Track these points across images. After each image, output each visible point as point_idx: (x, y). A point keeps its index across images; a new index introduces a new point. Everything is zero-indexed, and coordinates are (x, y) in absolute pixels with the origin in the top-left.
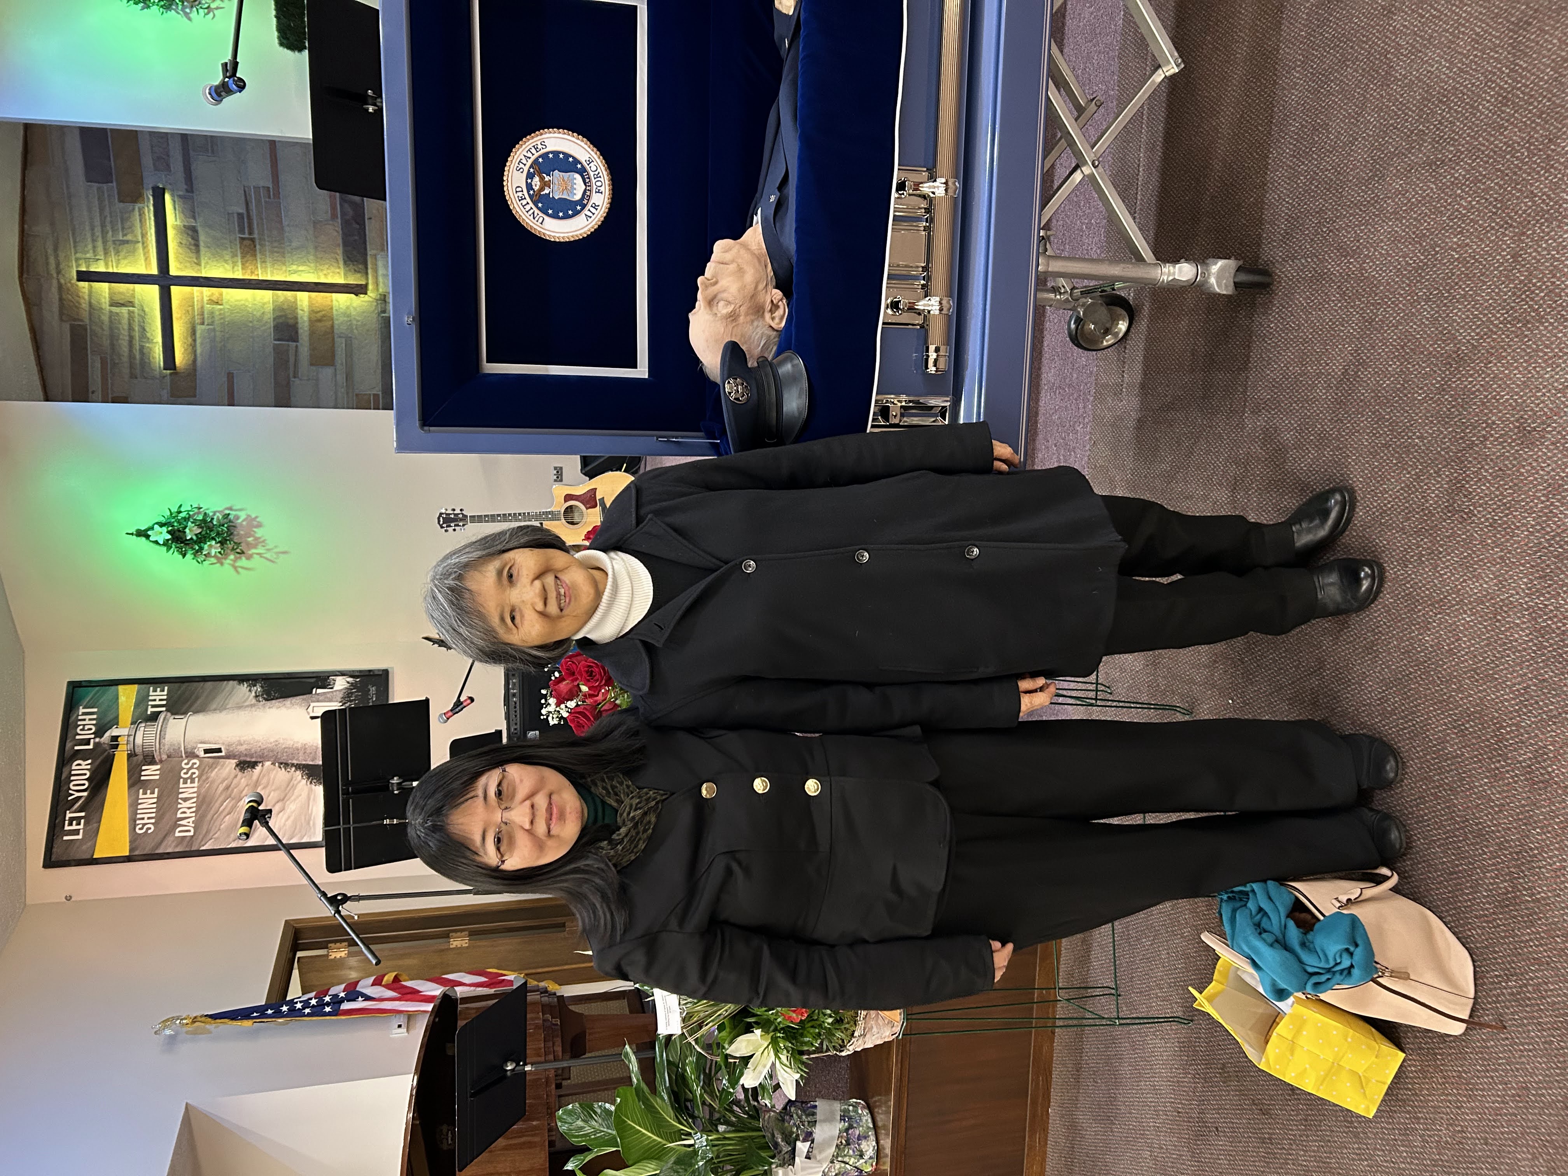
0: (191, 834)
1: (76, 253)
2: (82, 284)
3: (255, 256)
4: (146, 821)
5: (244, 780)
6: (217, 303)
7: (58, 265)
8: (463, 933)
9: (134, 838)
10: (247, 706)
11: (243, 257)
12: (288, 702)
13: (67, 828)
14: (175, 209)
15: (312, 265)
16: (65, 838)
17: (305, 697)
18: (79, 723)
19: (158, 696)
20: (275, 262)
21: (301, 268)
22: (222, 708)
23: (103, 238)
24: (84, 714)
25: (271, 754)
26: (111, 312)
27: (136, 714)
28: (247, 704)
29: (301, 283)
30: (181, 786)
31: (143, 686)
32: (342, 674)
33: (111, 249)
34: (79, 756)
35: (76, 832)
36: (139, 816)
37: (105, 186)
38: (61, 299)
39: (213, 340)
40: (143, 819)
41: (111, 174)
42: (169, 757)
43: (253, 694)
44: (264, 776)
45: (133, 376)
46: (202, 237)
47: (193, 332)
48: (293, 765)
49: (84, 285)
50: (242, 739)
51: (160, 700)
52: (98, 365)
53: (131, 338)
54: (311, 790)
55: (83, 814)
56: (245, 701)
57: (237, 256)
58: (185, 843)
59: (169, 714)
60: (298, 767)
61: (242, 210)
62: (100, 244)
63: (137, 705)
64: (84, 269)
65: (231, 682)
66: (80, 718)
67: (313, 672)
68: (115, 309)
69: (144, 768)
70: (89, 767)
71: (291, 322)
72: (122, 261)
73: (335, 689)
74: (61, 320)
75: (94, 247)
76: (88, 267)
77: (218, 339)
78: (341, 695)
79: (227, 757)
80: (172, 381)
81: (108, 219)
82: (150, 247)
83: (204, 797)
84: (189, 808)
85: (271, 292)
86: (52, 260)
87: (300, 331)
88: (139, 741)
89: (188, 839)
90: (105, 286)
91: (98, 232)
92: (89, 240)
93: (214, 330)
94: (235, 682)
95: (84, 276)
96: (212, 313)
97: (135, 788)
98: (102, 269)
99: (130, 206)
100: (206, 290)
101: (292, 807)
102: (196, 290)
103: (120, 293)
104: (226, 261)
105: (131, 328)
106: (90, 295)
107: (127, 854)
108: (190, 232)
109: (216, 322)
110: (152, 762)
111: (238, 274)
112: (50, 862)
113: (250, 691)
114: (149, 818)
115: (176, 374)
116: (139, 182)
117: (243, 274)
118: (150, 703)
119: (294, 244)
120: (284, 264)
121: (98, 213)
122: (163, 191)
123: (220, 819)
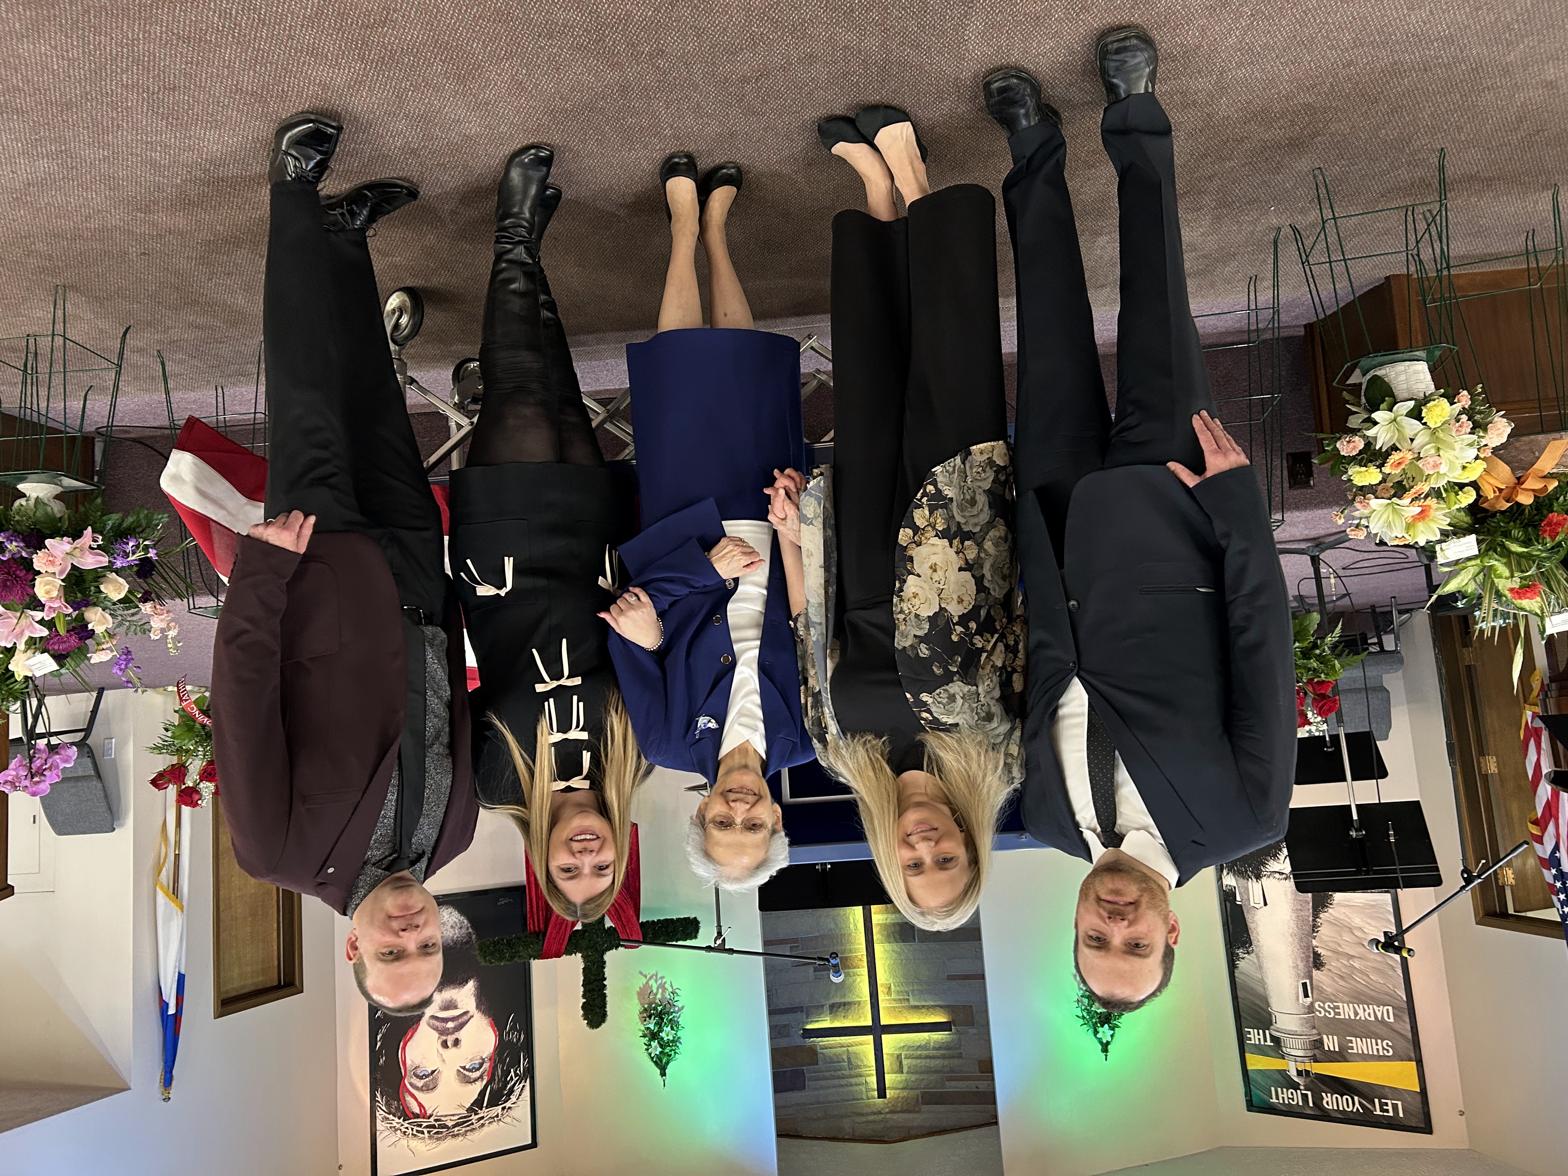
0: (1390, 1008)
1: (862, 1099)
2: (888, 1096)
3: (847, 957)
4: (1380, 1047)
5: (1332, 963)
6: (890, 988)
7: (874, 1113)
8: (1481, 760)
9: (1397, 1057)
10: (1258, 960)
11: (849, 968)
12: (1251, 925)
13: (1391, 1114)
14: (817, 1021)
16: (1401, 1115)
17: (1245, 911)
18: (1287, 1102)
19: (1255, 1036)
20: (849, 942)
21: (852, 920)
22: (1263, 983)
23: (848, 1078)
24: (1277, 1098)
25: (1305, 940)
26: (908, 1073)
27: (1273, 1054)
28: (1256, 961)
29: (865, 920)
30: (1342, 1017)
31: (1246, 1048)
32: (1220, 879)
33: (856, 1071)
34: (1318, 1102)
35: (1395, 1107)
36: (1375, 1053)
37: (807, 1075)
38: (902, 1111)
39: (921, 992)
40: (1378, 1049)
41: (796, 1071)
42: (1314, 1028)
43: (1246, 955)
44: (1327, 946)
45: (960, 1056)
46: (838, 1000)
47: (916, 1007)
48: (1313, 920)
49: (889, 1093)
50: (1292, 965)
51: (1259, 1034)
52: (953, 1083)
53: (927, 1057)
54: (1339, 904)
55: (1376, 1101)
56: (1254, 963)
57: (849, 973)
58: (1400, 1014)
59: (1272, 1027)
60: (1316, 916)
61: (811, 969)
62: (853, 1080)
63: (1266, 1054)
64: (876, 1093)
65: (1236, 974)
66: (1281, 1102)
67: (1221, 904)
68: (905, 1069)
69: (1326, 1048)
70: (1329, 1095)
71: (898, 928)
72: (865, 1063)
73: (1235, 884)
74: (919, 1112)
75: (856, 1085)
76: (874, 1090)
77: (920, 988)
78: (1241, 880)
79: (1311, 978)
80: (961, 1025)
81: (833, 1073)
82: (850, 1041)
83: (1353, 997)
84: (1364, 1010)
85: (875, 944)
86: (871, 1118)
88: (1300, 1053)
89: (1396, 1011)
90: (888, 1077)
91: (844, 1082)
92: (851, 1088)
93: (913, 991)
94: (1236, 971)
95: (882, 1093)
96: (898, 993)
97: (1348, 1057)
98: (874, 1079)
99: (820, 1056)
100: (881, 997)
101: (1357, 921)
102: (882, 1005)
103: (891, 1065)
104: (854, 981)
105: (919, 1057)
106: (896, 1089)
107: (1414, 1063)
108: (835, 1009)
109: (906, 989)
110: (1321, 1042)
111: (864, 971)
112: (1427, 1128)
113: (1243, 958)
114: (1377, 1045)
115: (954, 1021)
116: (801, 1048)
117: (863, 967)
118: (1262, 1043)
119: (832, 926)
120: (850, 934)
121: (829, 1082)
122: (805, 1030)
123: (1374, 984)
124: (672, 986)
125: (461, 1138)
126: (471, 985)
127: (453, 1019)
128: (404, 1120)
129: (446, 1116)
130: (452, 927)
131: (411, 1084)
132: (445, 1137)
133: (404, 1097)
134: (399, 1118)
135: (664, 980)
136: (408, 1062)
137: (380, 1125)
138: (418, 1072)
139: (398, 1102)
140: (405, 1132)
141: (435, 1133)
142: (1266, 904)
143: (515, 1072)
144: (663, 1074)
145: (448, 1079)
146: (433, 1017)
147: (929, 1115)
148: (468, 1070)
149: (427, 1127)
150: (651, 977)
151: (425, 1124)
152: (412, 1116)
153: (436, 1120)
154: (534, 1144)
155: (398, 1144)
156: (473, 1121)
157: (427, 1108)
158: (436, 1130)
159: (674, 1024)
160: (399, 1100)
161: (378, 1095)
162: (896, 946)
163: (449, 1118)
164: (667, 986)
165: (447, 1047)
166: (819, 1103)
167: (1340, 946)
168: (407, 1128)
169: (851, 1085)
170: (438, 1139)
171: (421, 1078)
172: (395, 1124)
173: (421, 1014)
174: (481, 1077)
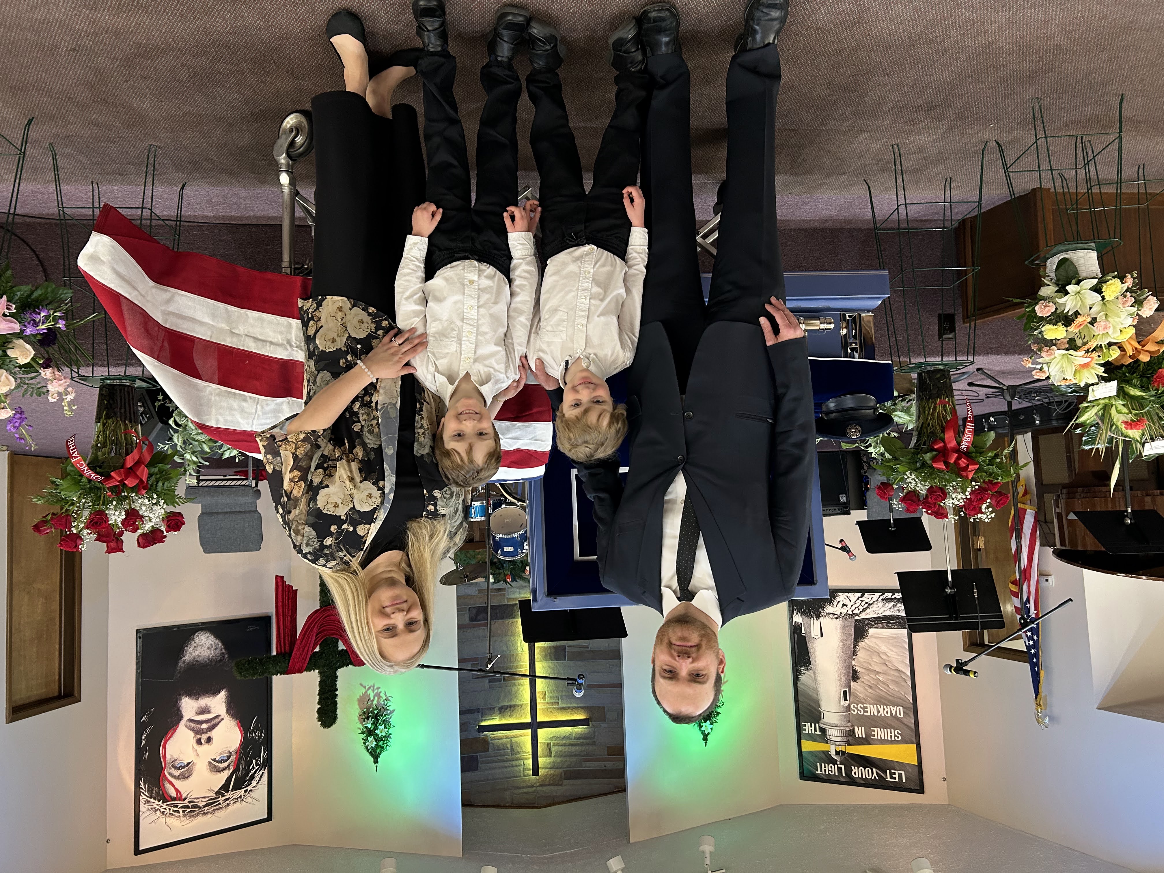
0: (901, 708)
1: (520, 776)
2: (540, 774)
3: (515, 672)
4: (893, 735)
5: (865, 677)
6: (545, 694)
7: (529, 787)
8: (974, 539)
9: (904, 741)
10: (814, 675)
11: (516, 680)
12: (811, 651)
13: (897, 780)
14: (489, 719)
15: (517, 638)
16: (904, 781)
17: (807, 641)
18: (827, 773)
19: (808, 728)
20: (517, 660)
21: (519, 644)
22: (816, 691)
23: (510, 761)
24: (821, 770)
25: (847, 661)
26: (555, 756)
27: (820, 740)
28: (813, 675)
30: (869, 714)
31: (802, 737)
32: (791, 617)
33: (517, 756)
34: (849, 773)
35: (900, 775)
36: (889, 739)
37: (480, 760)
38: (549, 785)
39: (568, 697)
40: (891, 736)
41: (474, 756)
42: (849, 722)
43: (806, 672)
44: (862, 665)
45: (594, 744)
46: (505, 703)
47: (563, 709)
48: (854, 647)
49: (541, 772)
50: (837, 678)
51: (811, 727)
52: (588, 764)
53: (570, 745)
54: (872, 637)
55: (888, 771)
56: (811, 677)
57: (515, 683)
58: (907, 712)
59: (821, 721)
60: (856, 644)
61: (487, 681)
62: (514, 763)
63: (815, 740)
64: (531, 772)
65: (798, 685)
66: (824, 773)
67: (791, 635)
68: (553, 754)
69: (857, 736)
70: (856, 768)
71: (553, 650)
72: (524, 750)
73: (801, 622)
74: (561, 785)
75: (516, 766)
76: (530, 770)
77: (567, 694)
78: (806, 619)
79: (849, 687)
80: (595, 721)
81: (499, 758)
82: (513, 734)
83: (877, 700)
84: (884, 709)
85: (536, 663)
86: (525, 790)
88: (839, 739)
89: (905, 710)
90: (540, 760)
91: (507, 764)
92: (512, 769)
93: (561, 696)
94: (798, 682)
95: (535, 771)
96: (551, 698)
97: (871, 742)
98: (530, 762)
99: (490, 746)
100: (538, 701)
101: (883, 648)
102: (539, 707)
103: (543, 751)
104: (519, 689)
105: (564, 745)
106: (546, 768)
107: (915, 745)
108: (503, 710)
109: (557, 695)
110: (853, 731)
112: (921, 790)
113: (804, 674)
114: (891, 733)
115: (591, 718)
116: (476, 740)
117: (526, 679)
118: (813, 732)
119: (505, 648)
121: (496, 764)
122: (480, 726)
123: (892, 691)
124: (385, 694)
125: (210, 815)
126: (223, 694)
127: (206, 721)
128: (163, 803)
129: (198, 798)
130: (208, 648)
131: (170, 774)
132: (197, 815)
133: (163, 784)
134: (159, 801)
135: (380, 690)
136: (168, 756)
137: (143, 807)
138: (176, 764)
139: (158, 788)
140: (163, 812)
141: (189, 812)
142: (822, 636)
143: (256, 762)
144: (376, 762)
145: (201, 769)
146: (190, 720)
147: (568, 787)
148: (218, 762)
149: (182, 807)
150: (369, 688)
151: (180, 805)
152: (169, 799)
153: (190, 802)
154: (269, 818)
155: (158, 822)
156: (221, 802)
157: (182, 793)
158: (189, 810)
159: (387, 724)
160: (159, 787)
161: (142, 783)
162: (550, 663)
163: (200, 800)
164: (382, 695)
165: (201, 744)
166: (488, 780)
167: (871, 665)
168: (165, 809)
169: (513, 766)
170: (191, 817)
171: (178, 769)
172: (155, 806)
173: (180, 717)
174: (228, 767)
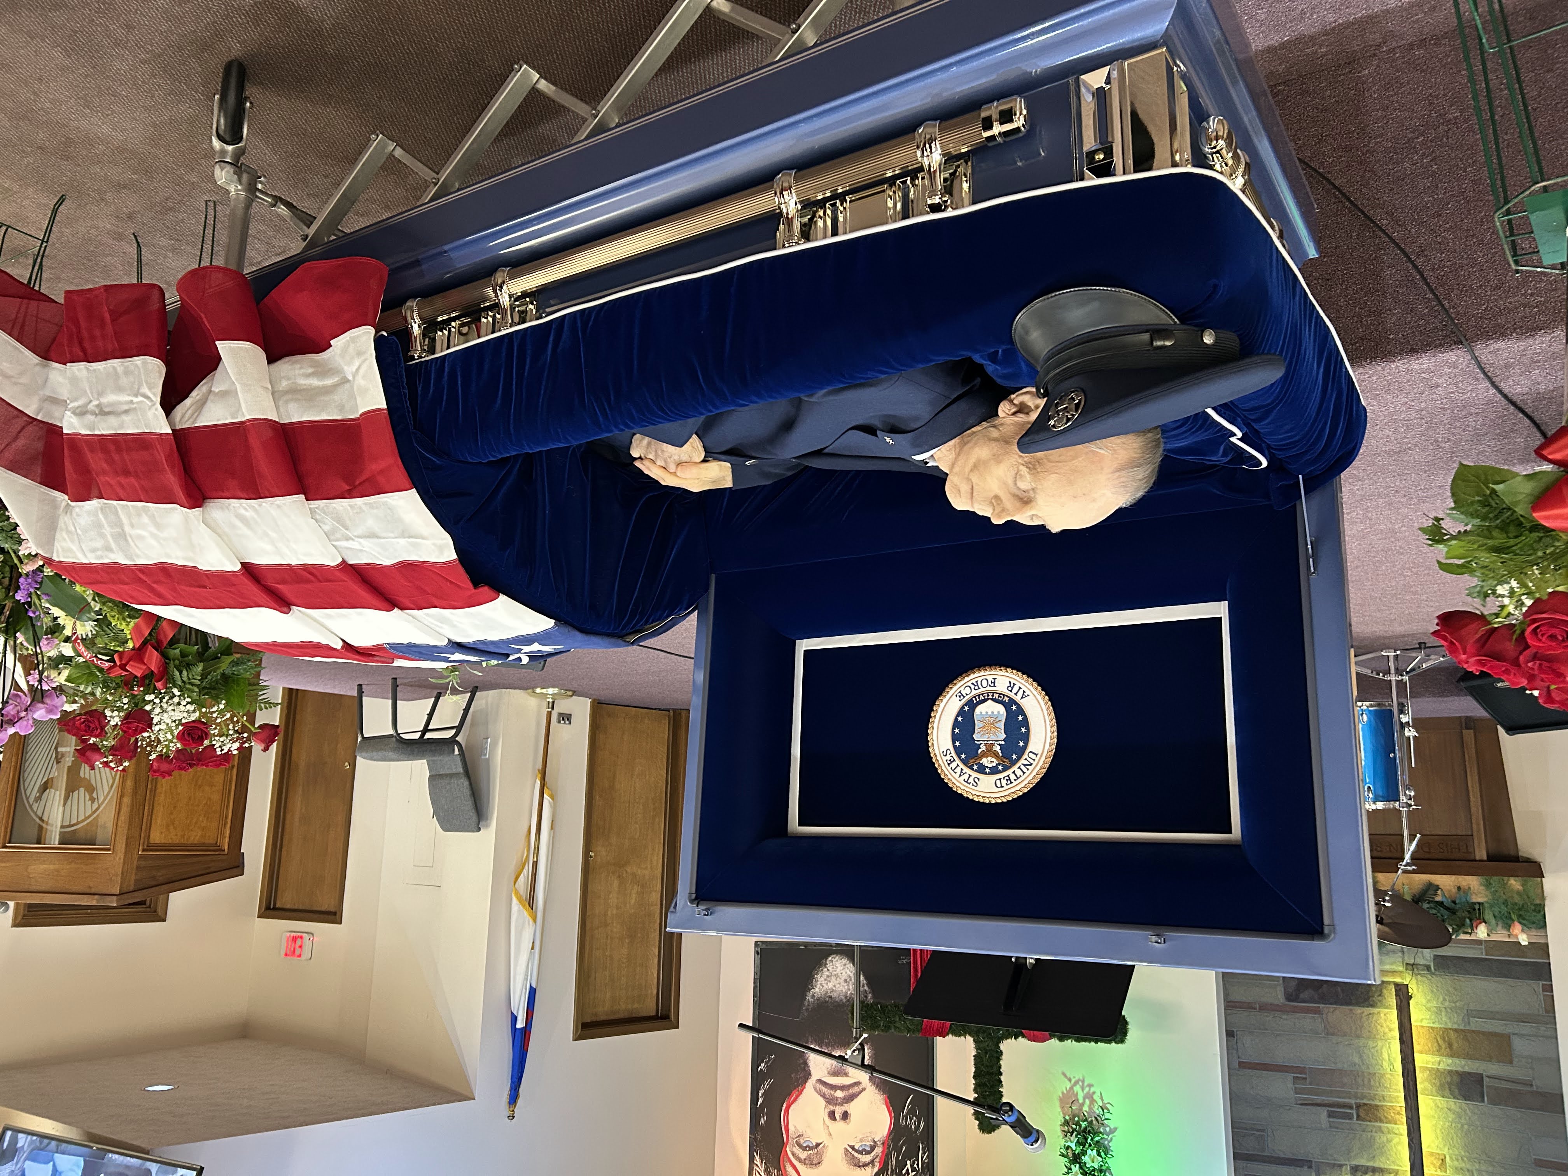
3: (1377, 1106)
6: (1443, 1161)
11: (1381, 1121)
15: (1380, 1044)
20: (1379, 1085)
21: (1385, 1056)
29: (1403, 1059)
46: (1363, 1162)
57: (1381, 1128)
61: (1324, 1112)
71: (1456, 1078)
85: (1419, 1096)
87: (1467, 1069)
100: (1428, 1170)
104: (1389, 1141)
111: (1403, 1129)
117: (1402, 1123)
119: (1357, 1060)
120: (1383, 1075)
124: (1101, 1099)
127: (843, 1088)
131: (793, 1154)
133: (784, 1165)
135: (1092, 1090)
136: (792, 1128)
143: (912, 1166)
145: (835, 1157)
146: (820, 1081)
148: (857, 1151)
150: (1076, 1083)
159: (1103, 1149)
160: (779, 1170)
161: (757, 1158)
162: (1452, 1103)
164: (1096, 1097)
165: (835, 1119)
171: (804, 1149)
173: (808, 1075)
174: (872, 1162)
